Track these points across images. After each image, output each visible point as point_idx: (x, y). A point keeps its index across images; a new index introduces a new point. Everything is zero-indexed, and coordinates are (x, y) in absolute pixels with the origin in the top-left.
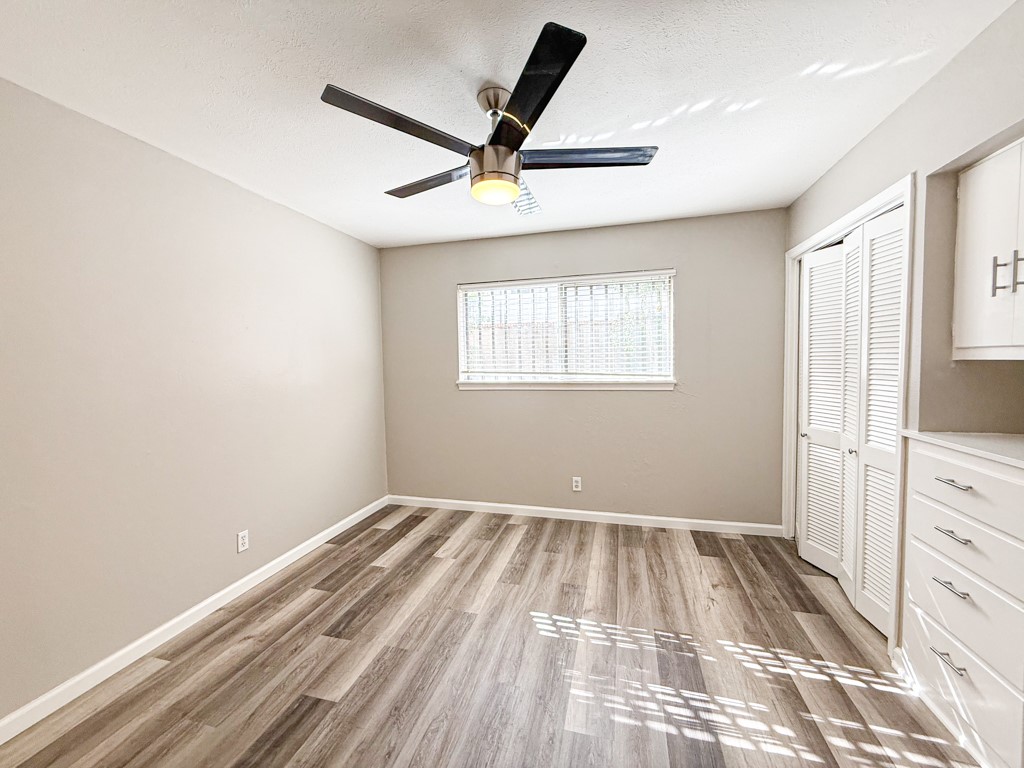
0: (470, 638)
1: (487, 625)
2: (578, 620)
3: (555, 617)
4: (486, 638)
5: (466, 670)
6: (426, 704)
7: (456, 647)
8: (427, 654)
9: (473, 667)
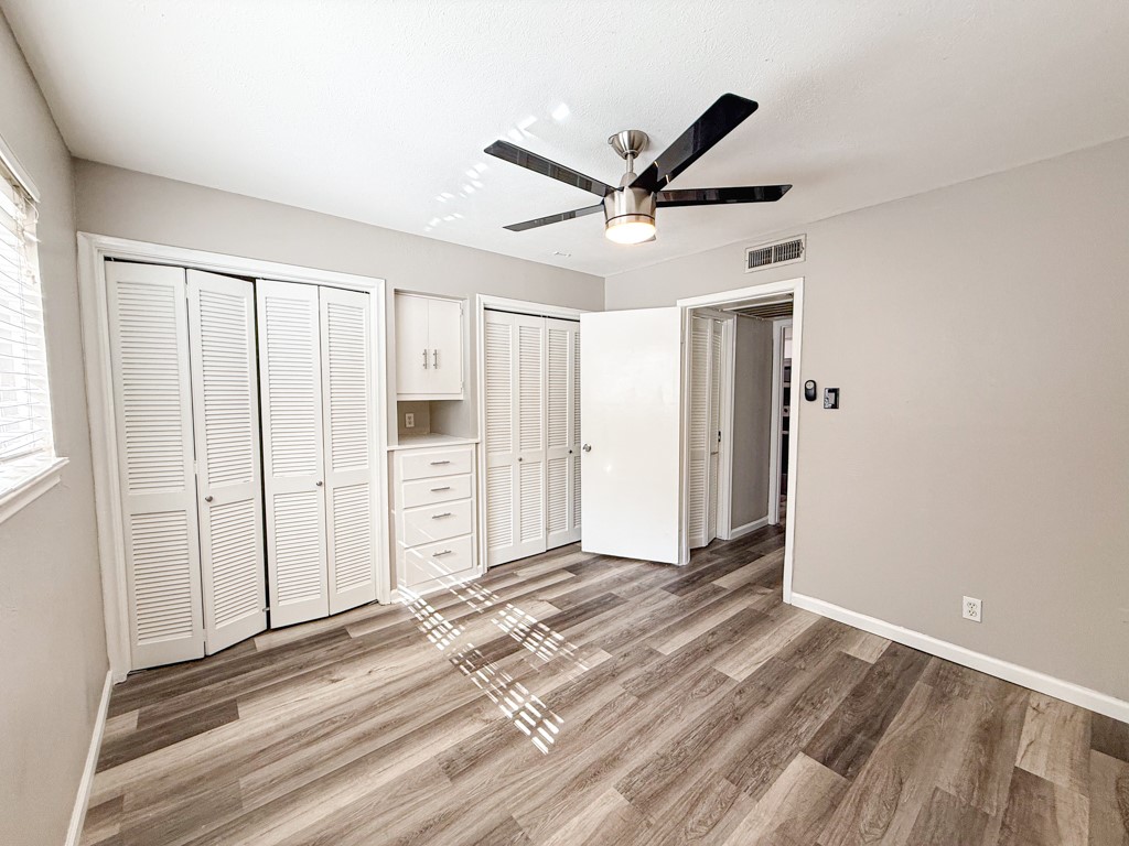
0: (641, 756)
1: (611, 761)
2: (510, 716)
3: (528, 732)
4: (624, 745)
5: (662, 722)
6: (707, 711)
7: (661, 752)
8: (700, 760)
9: (654, 721)
